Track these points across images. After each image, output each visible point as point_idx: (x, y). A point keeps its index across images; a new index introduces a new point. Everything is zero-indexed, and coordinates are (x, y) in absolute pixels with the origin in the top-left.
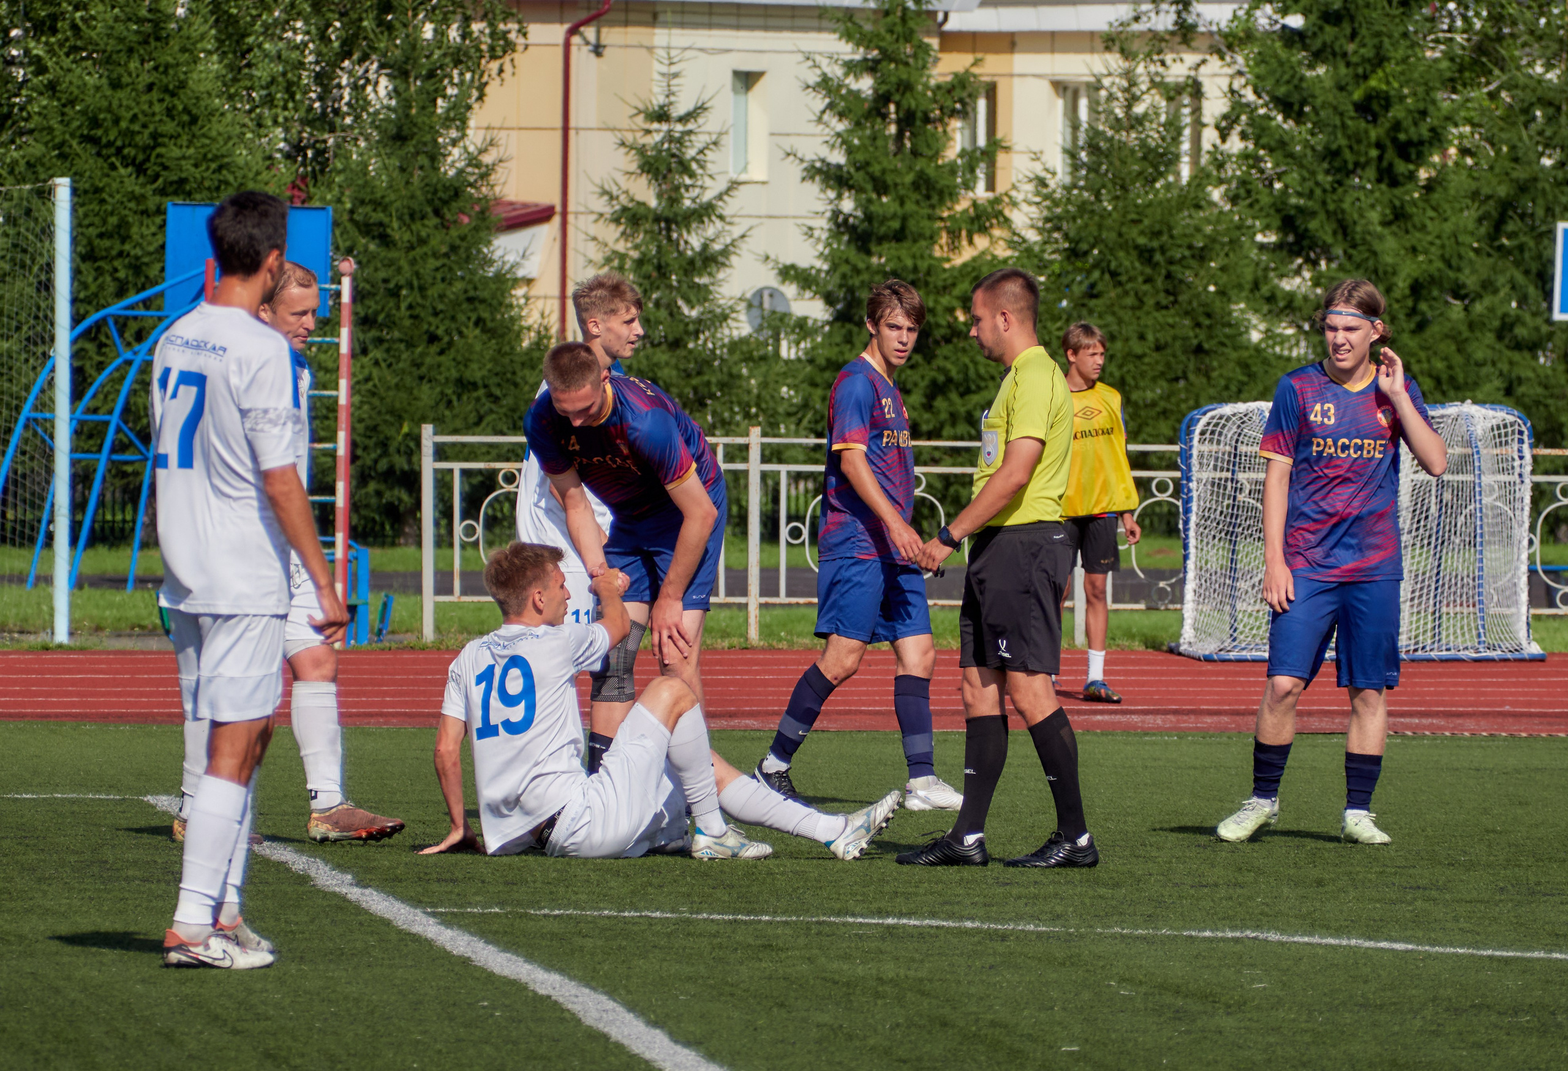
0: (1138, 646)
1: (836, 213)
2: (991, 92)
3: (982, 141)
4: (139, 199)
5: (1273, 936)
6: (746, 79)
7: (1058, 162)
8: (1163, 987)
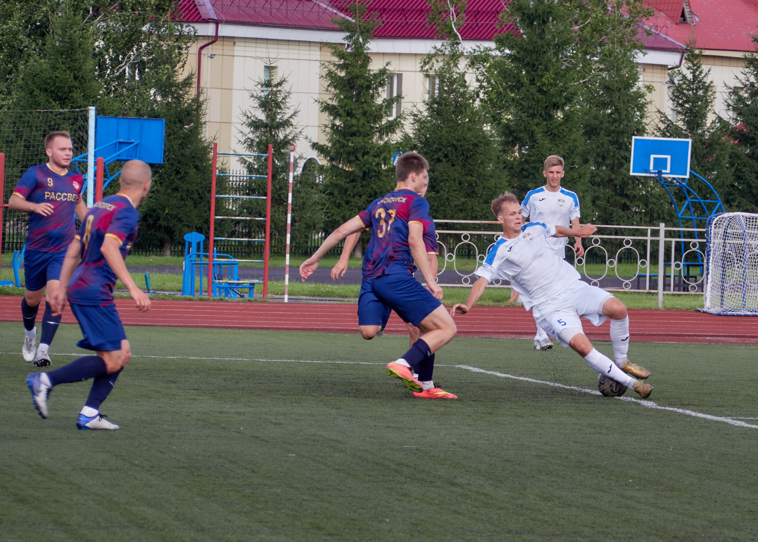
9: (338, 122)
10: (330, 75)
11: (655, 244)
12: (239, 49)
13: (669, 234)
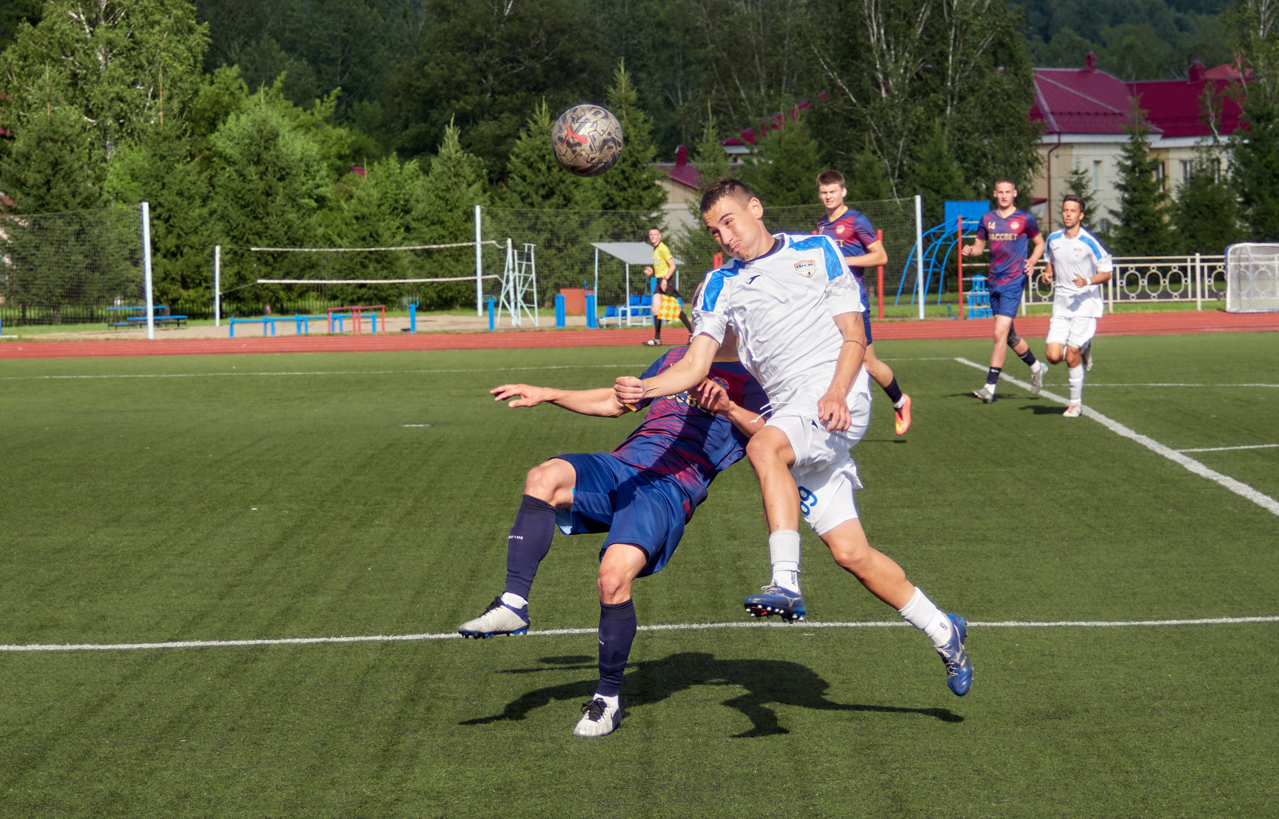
0: (1215, 310)
1: (1123, 197)
2: (1163, 164)
3: (1161, 176)
4: (937, 200)
5: (1263, 385)
6: (1097, 163)
7: (1182, 181)
8: (1236, 399)
9: (1126, 195)
10: (1119, 164)
11: (1193, 268)
12: (1075, 151)
13: (1202, 261)
